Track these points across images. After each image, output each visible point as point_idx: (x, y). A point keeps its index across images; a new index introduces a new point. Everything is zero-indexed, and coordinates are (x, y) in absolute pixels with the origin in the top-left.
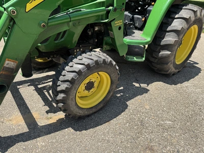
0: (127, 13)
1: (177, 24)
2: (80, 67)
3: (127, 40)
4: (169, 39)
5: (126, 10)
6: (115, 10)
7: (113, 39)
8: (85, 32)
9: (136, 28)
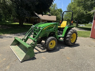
0: (58, 31)
1: (69, 33)
2: (48, 42)
3: (59, 36)
4: (68, 36)
5: (58, 30)
6: (56, 30)
7: (56, 36)
8: (50, 34)
9: (61, 34)
